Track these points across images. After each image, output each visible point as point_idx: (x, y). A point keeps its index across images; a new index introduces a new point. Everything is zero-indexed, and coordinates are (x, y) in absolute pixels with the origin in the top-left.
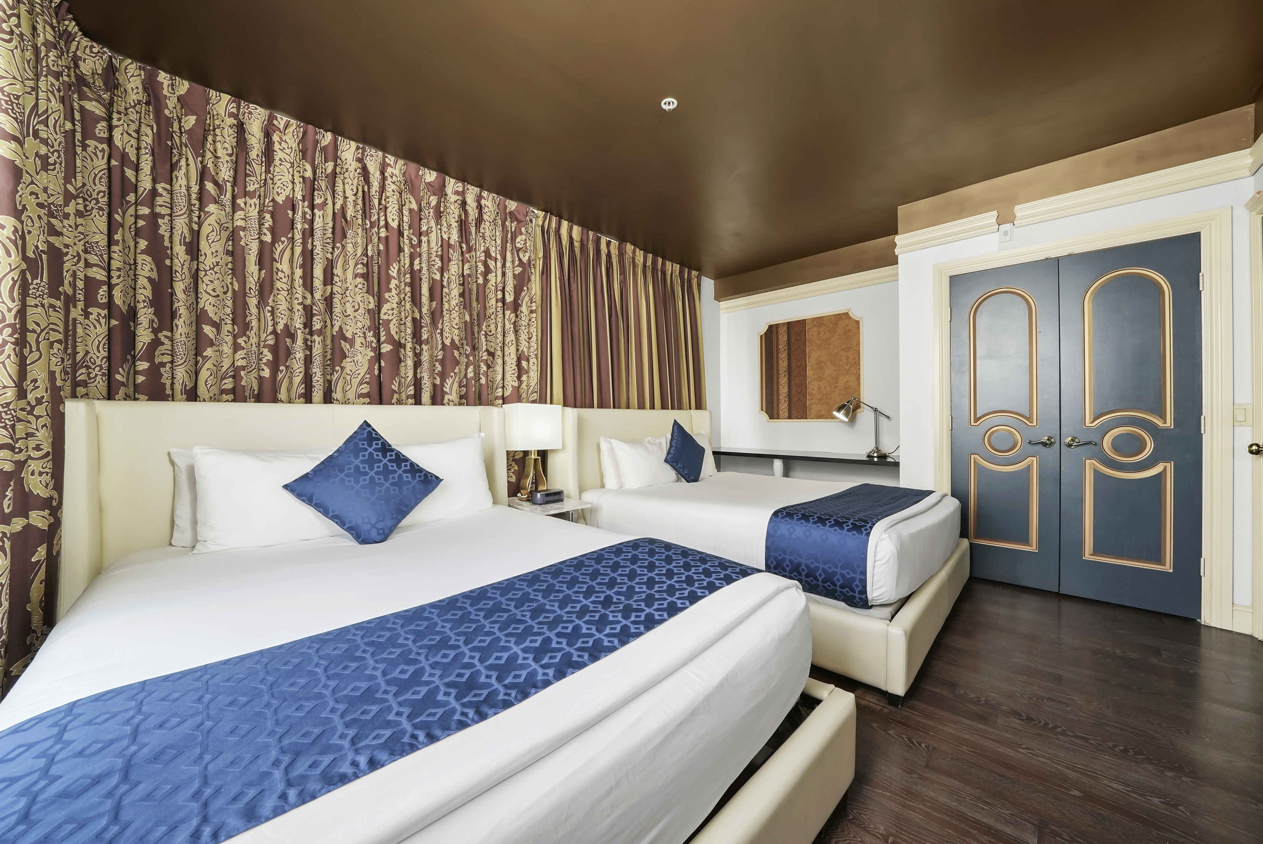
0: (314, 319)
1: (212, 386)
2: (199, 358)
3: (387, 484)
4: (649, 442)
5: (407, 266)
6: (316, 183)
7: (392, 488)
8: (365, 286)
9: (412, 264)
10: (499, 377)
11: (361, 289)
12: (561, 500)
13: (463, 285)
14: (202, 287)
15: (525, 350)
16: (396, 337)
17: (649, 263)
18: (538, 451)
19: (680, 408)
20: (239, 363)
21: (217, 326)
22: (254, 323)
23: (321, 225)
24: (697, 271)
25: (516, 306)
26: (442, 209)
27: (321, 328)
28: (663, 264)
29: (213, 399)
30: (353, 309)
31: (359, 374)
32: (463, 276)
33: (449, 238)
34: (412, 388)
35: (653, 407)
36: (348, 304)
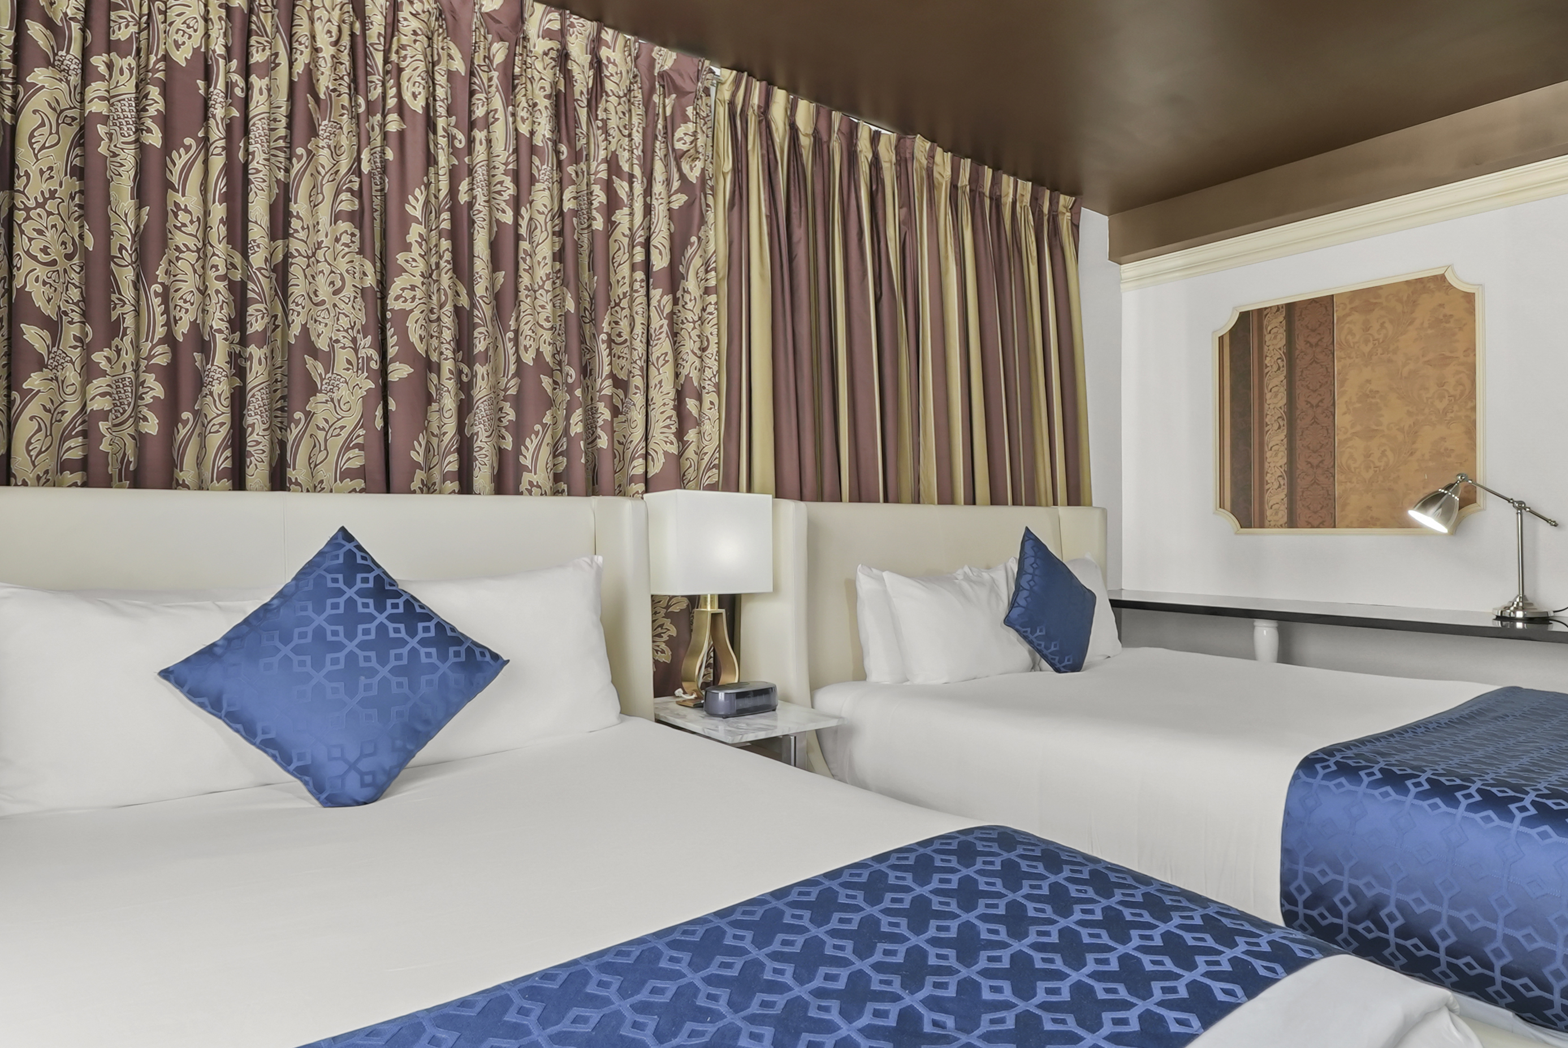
0: (251, 310)
1: (40, 453)
2: (15, 394)
3: (384, 672)
4: (967, 578)
5: (443, 194)
6: (254, 18)
7: (394, 680)
8: (357, 239)
9: (453, 192)
10: (638, 434)
11: (347, 245)
12: (771, 708)
13: (560, 234)
14: (21, 244)
15: (694, 375)
16: (421, 348)
17: (964, 180)
18: (721, 597)
19: (1032, 502)
20: (97, 405)
21: (53, 327)
22: (129, 321)
23: (264, 108)
24: (1071, 195)
25: (674, 280)
26: (517, 70)
27: (265, 330)
28: (996, 182)
29: (43, 480)
30: (331, 290)
31: (342, 428)
32: (561, 213)
33: (532, 133)
34: (453, 457)
35: (972, 500)
36: (321, 279)
